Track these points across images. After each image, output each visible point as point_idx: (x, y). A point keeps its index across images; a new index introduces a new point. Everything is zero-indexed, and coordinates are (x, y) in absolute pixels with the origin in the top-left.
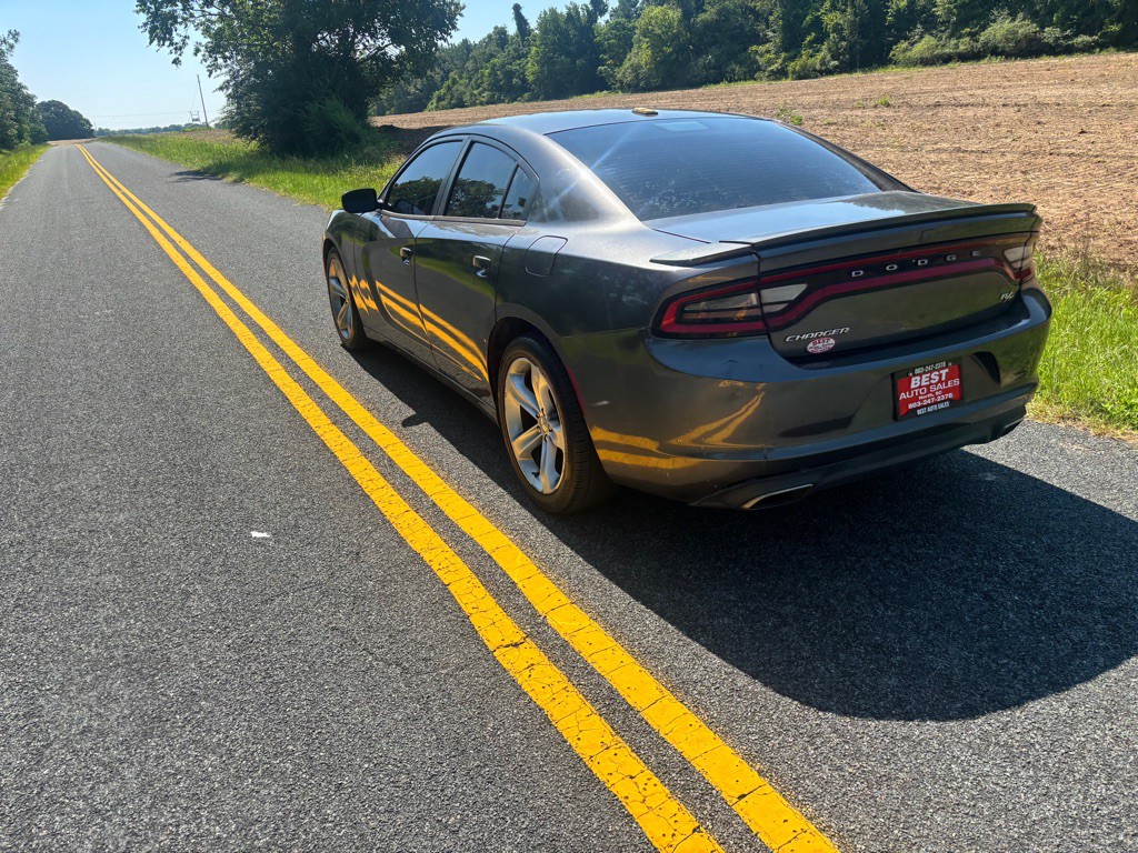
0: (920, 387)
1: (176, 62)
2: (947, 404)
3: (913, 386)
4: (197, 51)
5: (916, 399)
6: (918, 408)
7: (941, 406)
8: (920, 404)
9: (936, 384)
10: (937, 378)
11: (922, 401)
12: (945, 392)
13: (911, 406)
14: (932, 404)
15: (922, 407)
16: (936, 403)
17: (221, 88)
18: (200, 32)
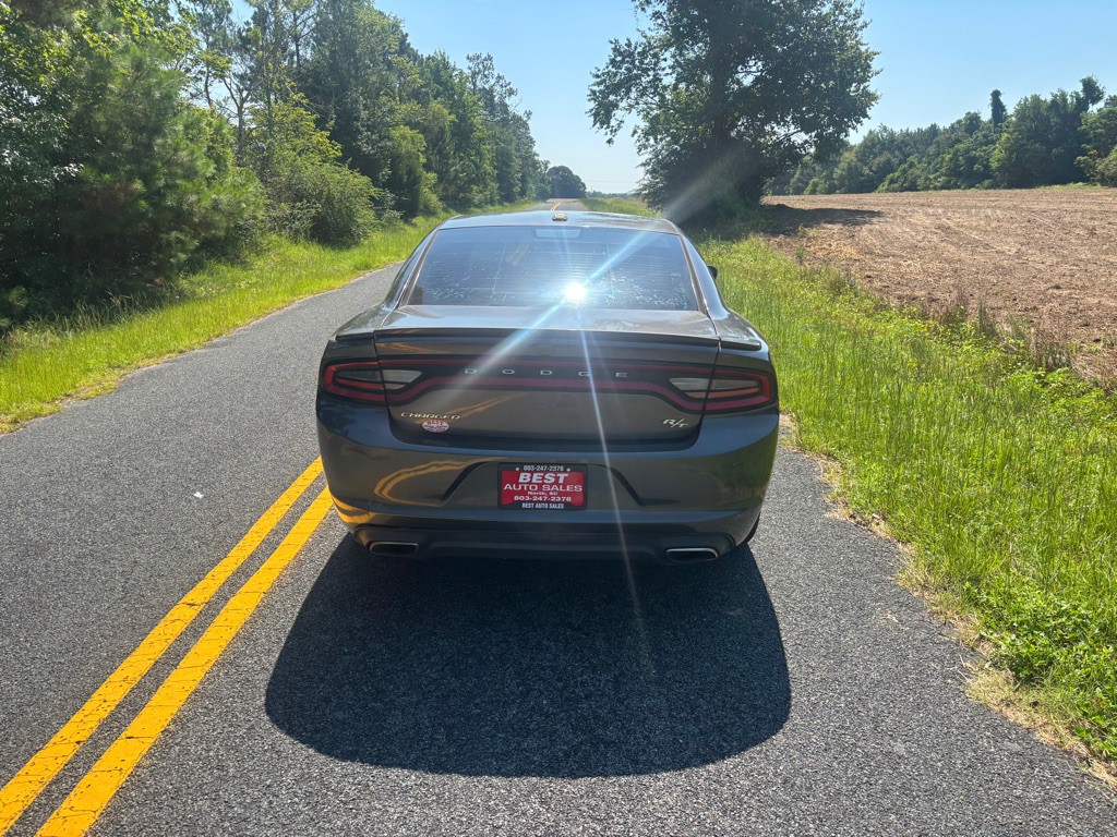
0: (530, 483)
1: (609, 141)
2: (561, 506)
3: (521, 480)
4: (635, 132)
5: (523, 493)
6: (525, 502)
7: (554, 506)
8: (528, 498)
9: (551, 485)
10: (553, 480)
11: (531, 496)
12: (560, 494)
13: (516, 498)
14: (543, 502)
15: (531, 501)
16: (549, 502)
17: (644, 165)
18: (641, 116)
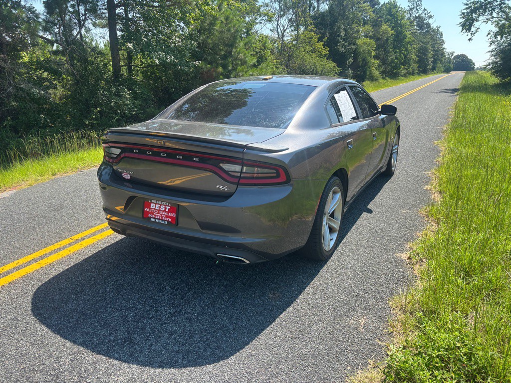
0: (155, 209)
1: (469, 40)
2: (166, 223)
3: (151, 207)
5: (152, 213)
6: (152, 218)
7: (163, 222)
8: (154, 217)
9: (163, 211)
10: (164, 209)
11: (155, 216)
12: (167, 217)
13: (149, 215)
14: (159, 219)
15: (154, 218)
16: (161, 220)
